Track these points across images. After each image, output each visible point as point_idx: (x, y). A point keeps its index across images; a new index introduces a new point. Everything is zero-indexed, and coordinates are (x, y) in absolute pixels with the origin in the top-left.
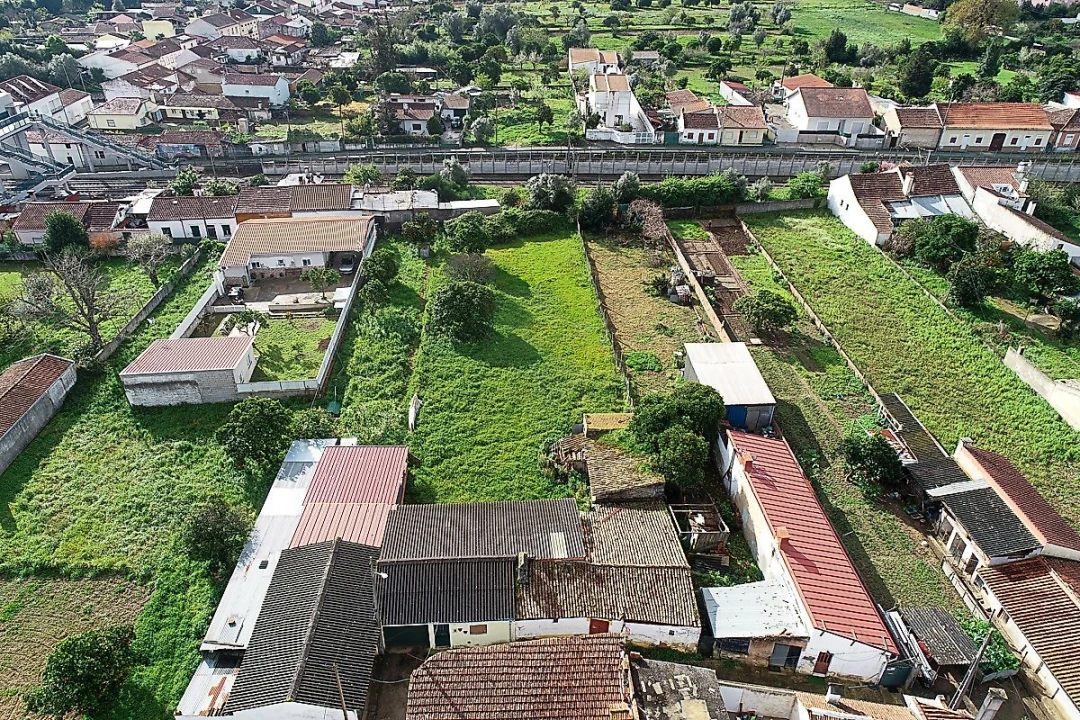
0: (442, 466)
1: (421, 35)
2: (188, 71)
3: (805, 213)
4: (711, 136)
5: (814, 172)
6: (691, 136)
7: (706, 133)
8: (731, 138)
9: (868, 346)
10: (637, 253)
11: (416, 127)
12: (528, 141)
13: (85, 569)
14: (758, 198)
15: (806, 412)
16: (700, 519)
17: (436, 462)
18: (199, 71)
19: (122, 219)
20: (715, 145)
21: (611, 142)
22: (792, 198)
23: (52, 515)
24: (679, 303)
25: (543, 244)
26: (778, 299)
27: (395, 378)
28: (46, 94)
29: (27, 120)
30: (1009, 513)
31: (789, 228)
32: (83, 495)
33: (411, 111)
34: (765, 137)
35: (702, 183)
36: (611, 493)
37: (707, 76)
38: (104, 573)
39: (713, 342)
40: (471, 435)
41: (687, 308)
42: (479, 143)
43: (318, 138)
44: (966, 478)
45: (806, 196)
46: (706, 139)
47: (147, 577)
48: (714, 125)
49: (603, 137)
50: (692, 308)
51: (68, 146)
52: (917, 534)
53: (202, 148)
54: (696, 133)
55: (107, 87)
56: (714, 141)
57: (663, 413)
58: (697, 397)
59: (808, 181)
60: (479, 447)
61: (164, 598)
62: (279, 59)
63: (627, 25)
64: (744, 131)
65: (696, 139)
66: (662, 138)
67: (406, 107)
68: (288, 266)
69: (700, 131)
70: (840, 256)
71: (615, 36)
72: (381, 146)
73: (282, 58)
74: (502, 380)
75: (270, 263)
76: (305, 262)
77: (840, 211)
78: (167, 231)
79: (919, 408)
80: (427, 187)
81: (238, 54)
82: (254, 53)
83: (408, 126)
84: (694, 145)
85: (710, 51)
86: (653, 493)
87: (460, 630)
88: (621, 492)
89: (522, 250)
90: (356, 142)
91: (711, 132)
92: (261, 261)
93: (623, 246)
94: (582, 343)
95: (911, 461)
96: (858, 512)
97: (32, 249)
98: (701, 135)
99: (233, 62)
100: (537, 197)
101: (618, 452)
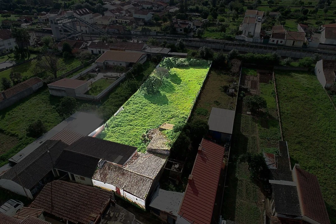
0: (113, 129)
1: (203, 4)
2: (129, 10)
3: (302, 72)
4: (281, 42)
5: (312, 57)
6: (273, 41)
7: (280, 40)
8: (289, 43)
9: (293, 123)
10: (226, 77)
11: (181, 30)
12: (215, 38)
13: (9, 133)
14: (285, 64)
15: (250, 141)
16: (177, 166)
17: (113, 127)
18: (132, 10)
19: (84, 47)
20: (282, 45)
21: (244, 41)
22: (299, 66)
23: (13, 117)
24: (229, 95)
25: (196, 69)
26: (260, 99)
27: (120, 101)
28: (88, 13)
29: (76, 19)
30: (297, 199)
31: (292, 77)
32: (23, 114)
33: (180, 25)
34: (305, 44)
35: (262, 56)
36: (152, 149)
37: (296, 22)
38: (13, 135)
39: (232, 110)
40: (129, 122)
41: (231, 97)
42: (198, 37)
43: (150, 31)
44: (291, 180)
45: (305, 66)
46: (279, 43)
47: (21, 139)
48: (283, 38)
49: (241, 39)
50: (233, 97)
51: (86, 27)
52: (263, 196)
53: (118, 30)
54: (276, 40)
55: (105, 13)
56: (283, 43)
57: (180, 127)
58: (197, 125)
59: (307, 60)
60: (129, 126)
61: (20, 145)
62: (155, 8)
63: (277, 4)
64: (295, 41)
65: (275, 42)
66: (262, 41)
67: (179, 23)
68: (116, 65)
69: (277, 40)
70: (306, 90)
71: (270, 7)
72: (168, 35)
73: (156, 8)
74: (152, 107)
75: (111, 63)
76: (120, 64)
77: (317, 73)
78: (92, 51)
79: (299, 151)
80: (168, 47)
81: (145, 6)
82: (150, 6)
83: (179, 30)
84: (274, 45)
85: (303, 13)
86: (166, 153)
87: (77, 177)
88: (155, 149)
89: (188, 70)
90: (161, 33)
91: (282, 40)
92: (109, 62)
93: (222, 74)
94: (185, 102)
95: (275, 168)
96: (244, 182)
97: (59, 52)
98: (278, 41)
99: (144, 8)
100: (201, 54)
101: (164, 137)
